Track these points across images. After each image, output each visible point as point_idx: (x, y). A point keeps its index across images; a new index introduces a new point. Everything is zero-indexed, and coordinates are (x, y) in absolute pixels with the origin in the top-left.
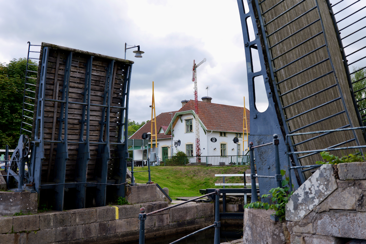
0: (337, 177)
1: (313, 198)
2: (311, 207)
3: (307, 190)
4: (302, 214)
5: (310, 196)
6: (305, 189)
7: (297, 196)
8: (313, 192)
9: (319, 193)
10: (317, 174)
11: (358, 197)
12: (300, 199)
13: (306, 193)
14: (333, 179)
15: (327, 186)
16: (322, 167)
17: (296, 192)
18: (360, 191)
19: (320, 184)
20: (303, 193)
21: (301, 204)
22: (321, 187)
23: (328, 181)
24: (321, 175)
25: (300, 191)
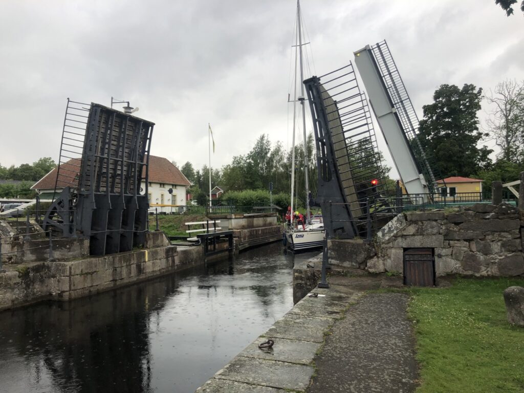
0: (406, 220)
1: (393, 230)
2: (392, 234)
3: (390, 226)
4: (387, 238)
5: (392, 229)
6: (388, 226)
7: (384, 230)
8: (393, 227)
9: (397, 228)
10: (395, 219)
11: (416, 229)
12: (386, 231)
13: (390, 228)
14: (404, 220)
15: (401, 224)
16: (398, 216)
17: (383, 228)
18: (417, 226)
19: (397, 224)
20: (387, 228)
21: (386, 233)
22: (398, 225)
23: (402, 222)
24: (398, 219)
25: (386, 227)
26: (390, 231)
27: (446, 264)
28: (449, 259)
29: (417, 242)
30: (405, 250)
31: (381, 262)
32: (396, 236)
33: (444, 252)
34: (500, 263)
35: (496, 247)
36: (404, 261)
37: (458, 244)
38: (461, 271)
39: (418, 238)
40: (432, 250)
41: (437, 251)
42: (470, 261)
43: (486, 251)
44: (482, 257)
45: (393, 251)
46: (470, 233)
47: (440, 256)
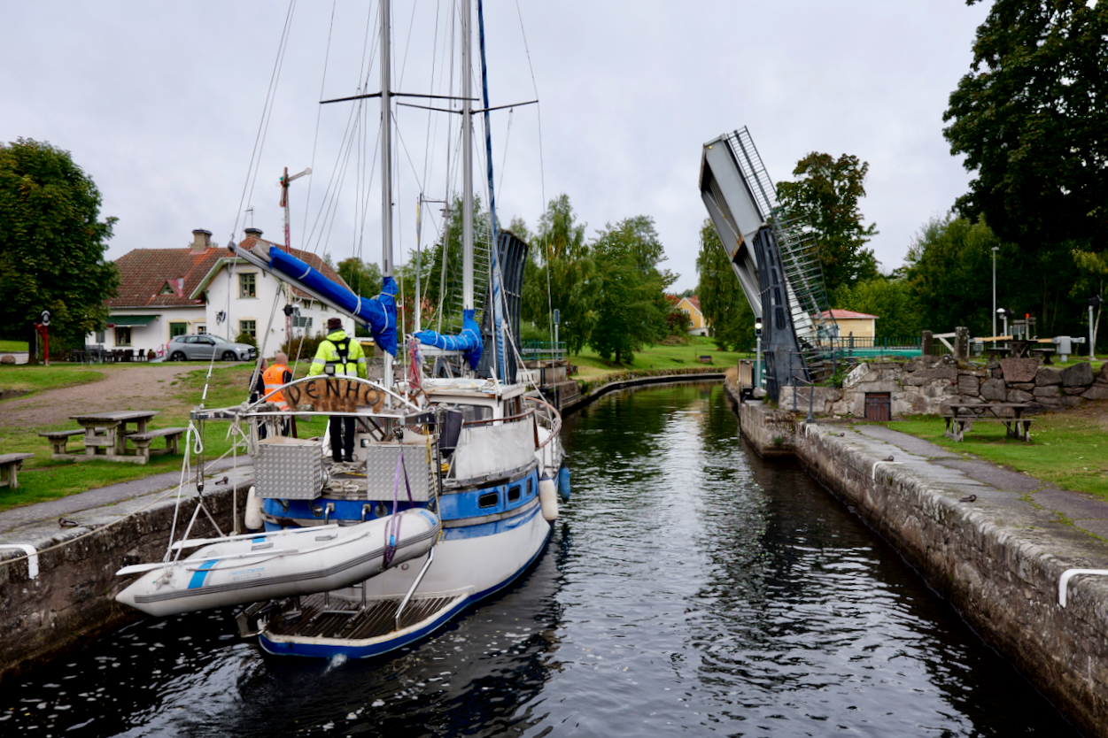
1: (857, 377)
2: (856, 381)
3: (855, 374)
4: (852, 384)
6: (853, 373)
8: (857, 374)
9: (860, 375)
10: (860, 367)
11: (876, 376)
12: (851, 378)
15: (864, 372)
16: (862, 364)
17: (849, 375)
18: (878, 374)
21: (851, 380)
22: (861, 372)
23: (865, 370)
24: (862, 367)
25: (851, 374)
26: (854, 377)
27: (900, 405)
28: (902, 402)
29: (876, 388)
30: (867, 394)
31: (845, 405)
32: (860, 383)
33: (899, 395)
34: (942, 404)
35: (939, 391)
36: (866, 404)
37: (910, 388)
38: (911, 411)
39: (878, 383)
40: (888, 394)
41: (893, 395)
42: (919, 403)
43: (932, 394)
44: (928, 399)
45: (857, 395)
46: (919, 379)
47: (895, 399)
